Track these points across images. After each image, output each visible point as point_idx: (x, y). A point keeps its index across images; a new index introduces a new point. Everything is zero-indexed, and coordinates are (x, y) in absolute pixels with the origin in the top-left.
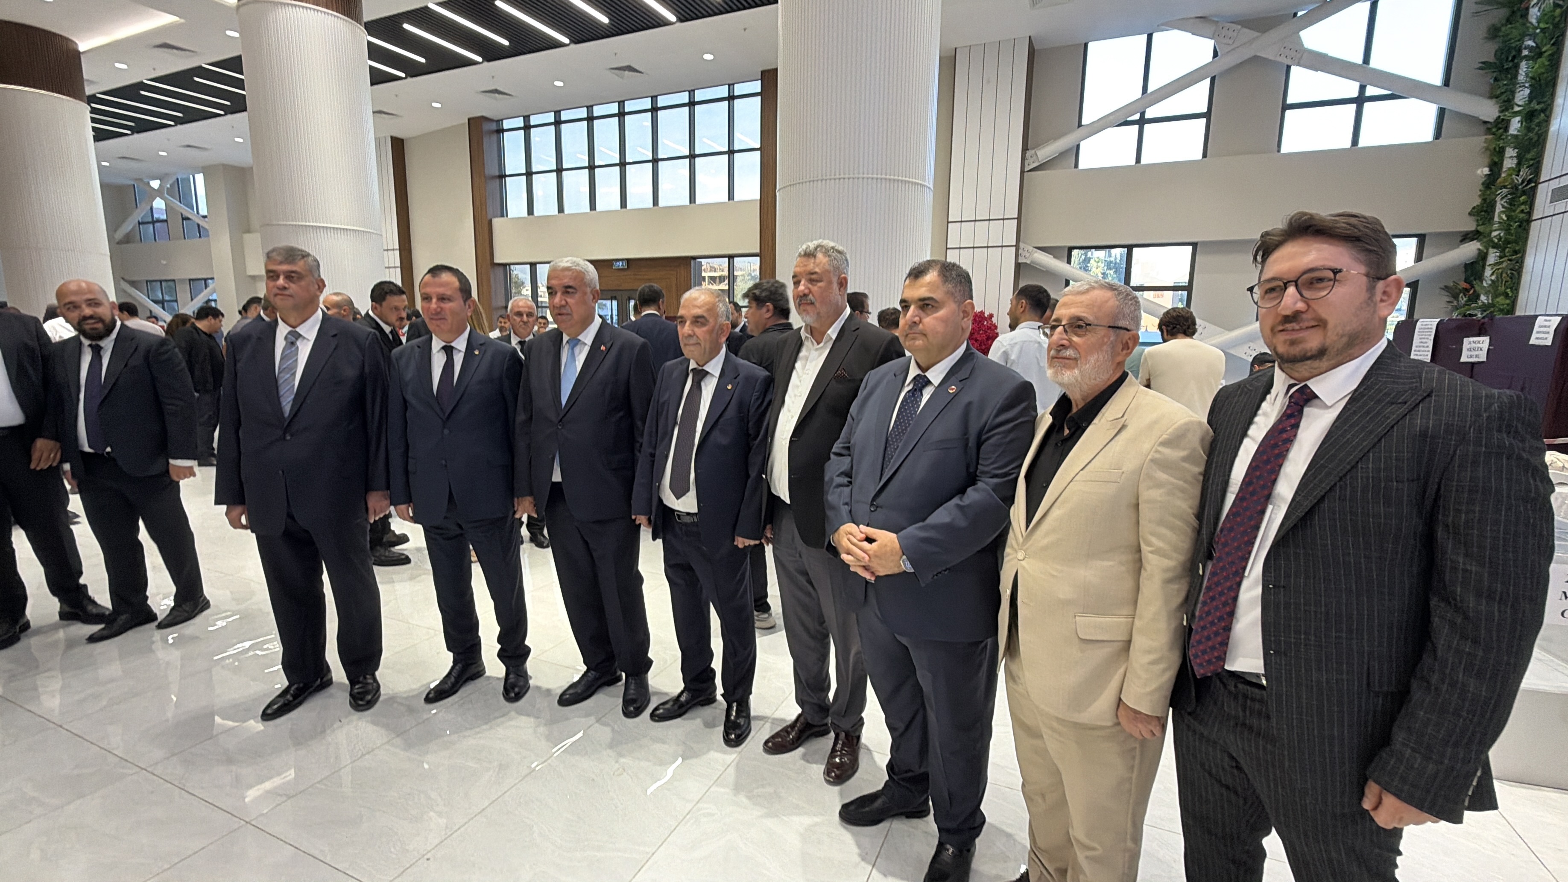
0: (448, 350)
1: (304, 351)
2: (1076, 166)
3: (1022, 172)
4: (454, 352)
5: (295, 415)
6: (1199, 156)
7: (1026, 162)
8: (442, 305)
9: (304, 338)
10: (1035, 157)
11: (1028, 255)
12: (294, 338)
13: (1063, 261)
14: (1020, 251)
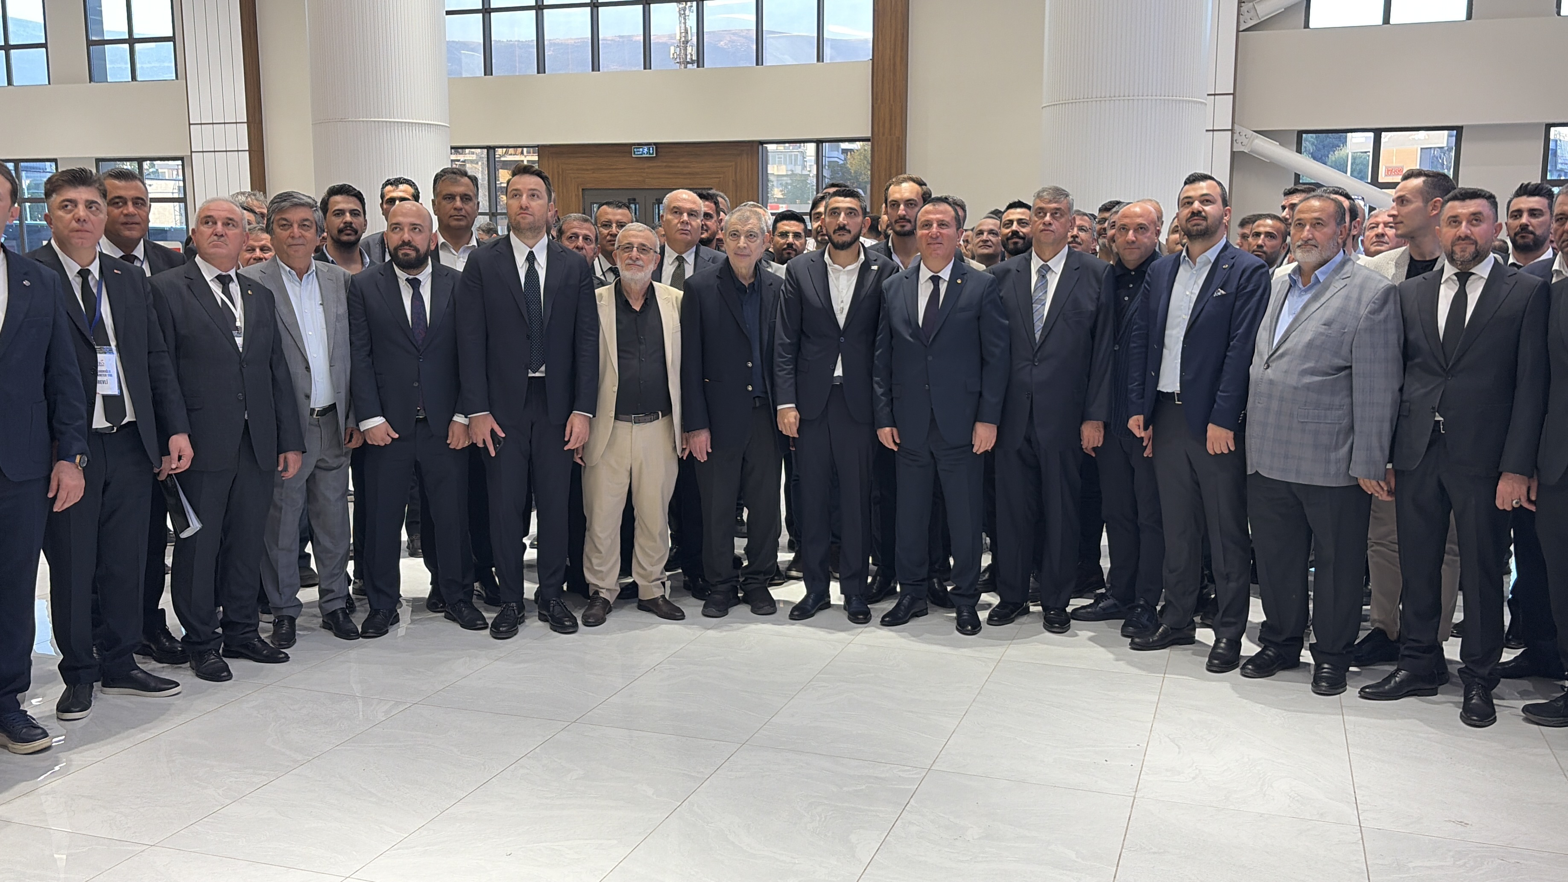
0: (935, 280)
1: (1053, 282)
2: (1307, 25)
3: (1238, 31)
4: (941, 282)
5: (1043, 342)
6: (1463, 17)
7: (1242, 18)
8: (942, 231)
9: (1053, 271)
10: (1252, 13)
11: (1245, 141)
12: (1044, 271)
13: (1293, 150)
14: (1236, 136)
